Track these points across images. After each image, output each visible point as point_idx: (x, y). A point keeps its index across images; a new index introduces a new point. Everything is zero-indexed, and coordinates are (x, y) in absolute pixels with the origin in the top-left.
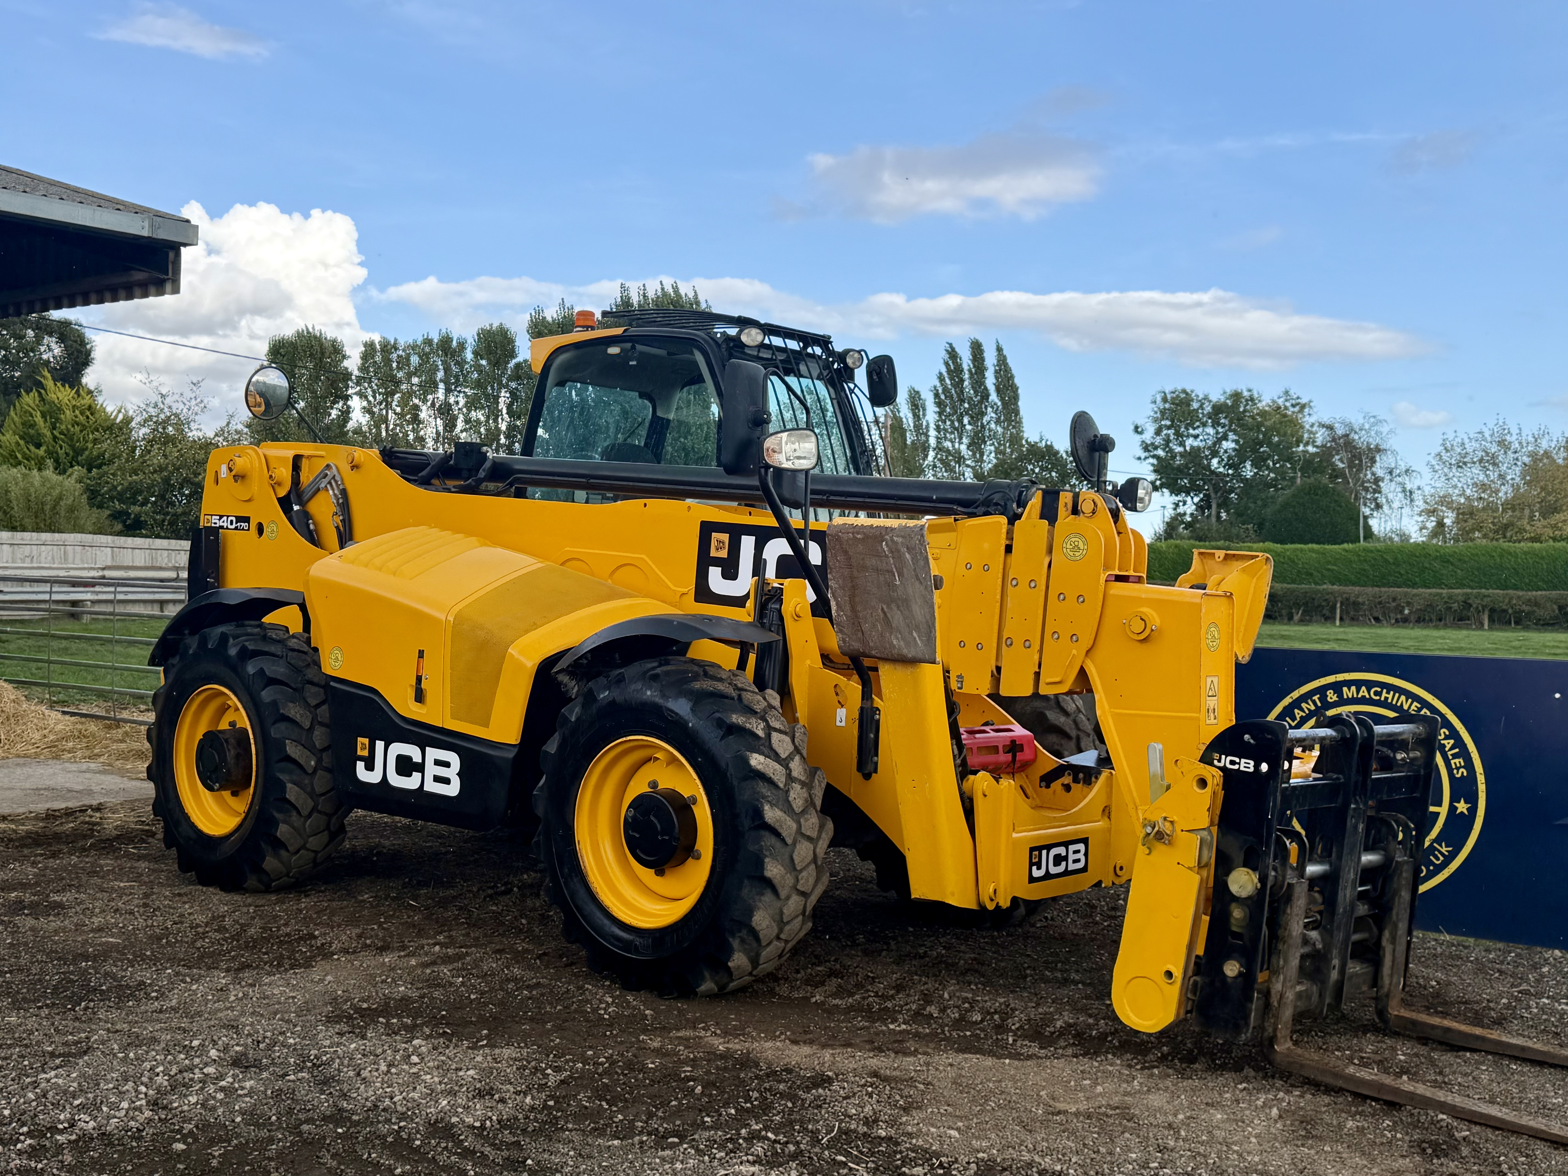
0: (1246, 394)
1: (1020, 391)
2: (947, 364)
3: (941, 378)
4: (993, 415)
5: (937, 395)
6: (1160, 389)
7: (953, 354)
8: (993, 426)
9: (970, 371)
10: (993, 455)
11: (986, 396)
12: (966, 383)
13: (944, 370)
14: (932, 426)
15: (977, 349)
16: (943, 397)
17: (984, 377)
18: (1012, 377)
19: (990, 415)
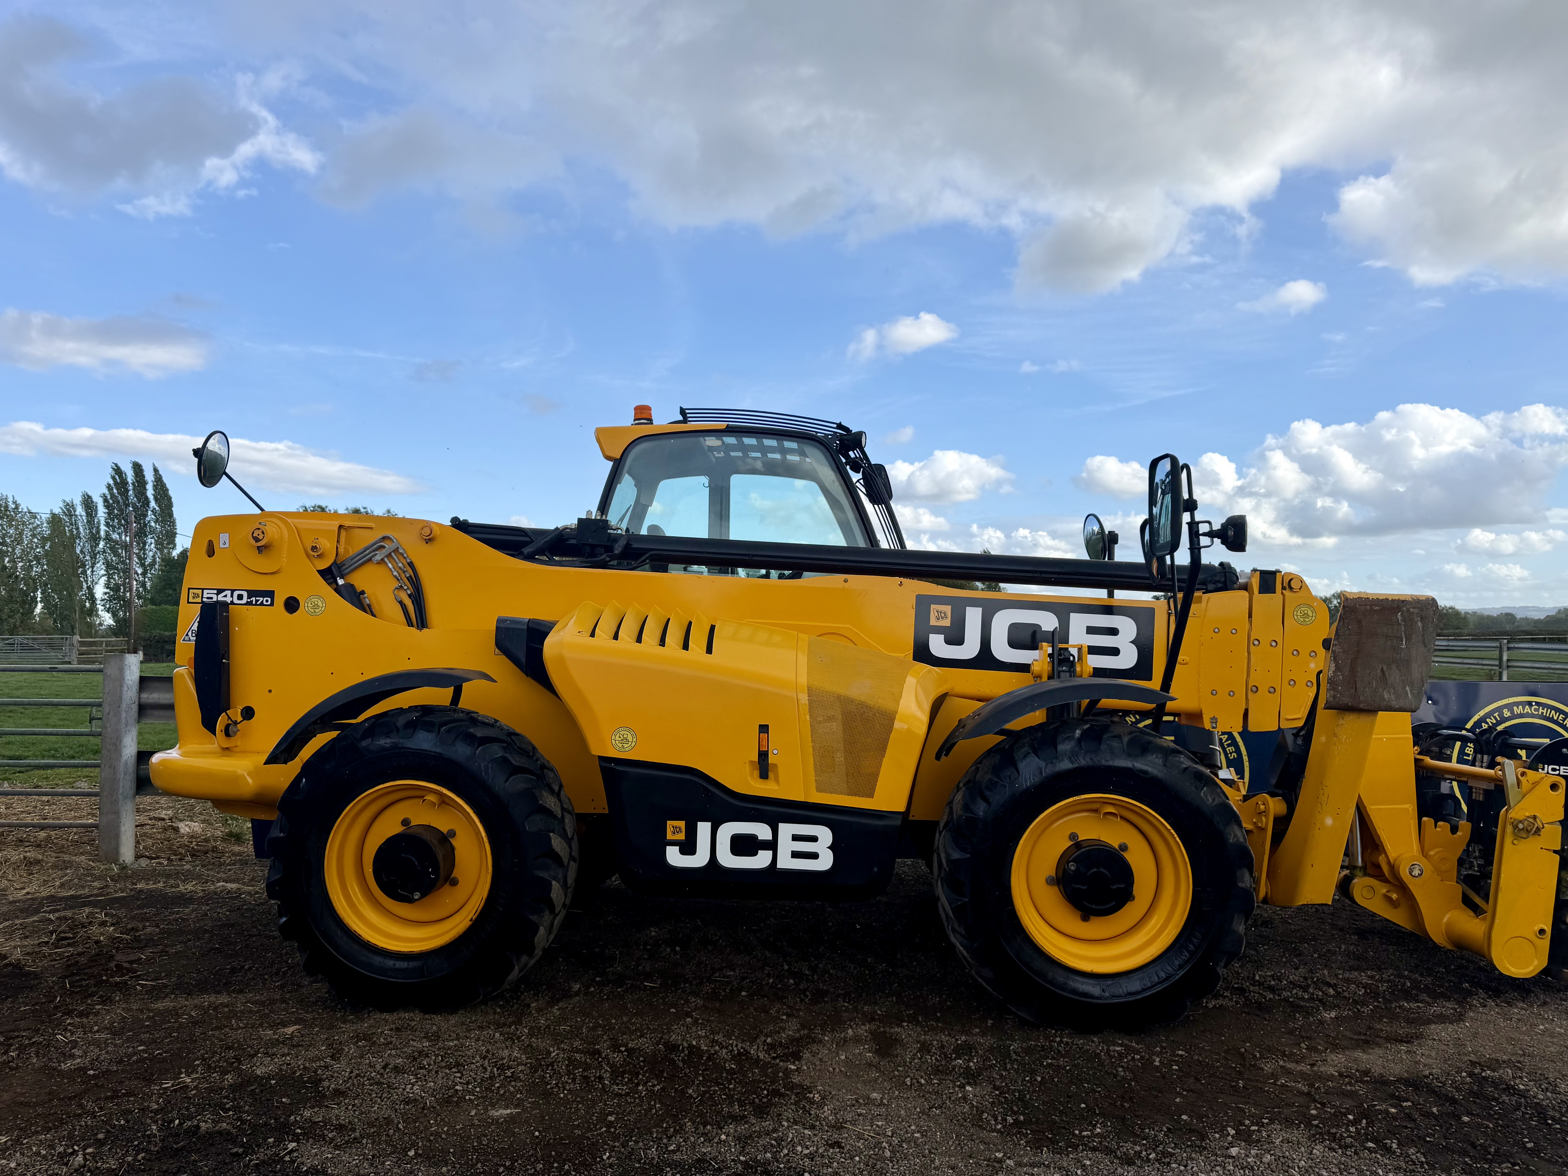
0: (362, 510)
1: (173, 500)
2: (113, 478)
3: (109, 487)
4: (153, 517)
5: (106, 501)
6: (302, 504)
7: (118, 471)
8: (153, 524)
9: (133, 484)
10: (153, 545)
11: (147, 502)
12: (131, 492)
13: (111, 482)
14: (103, 522)
15: (138, 468)
16: (111, 502)
17: (146, 489)
18: (167, 490)
19: (150, 516)
